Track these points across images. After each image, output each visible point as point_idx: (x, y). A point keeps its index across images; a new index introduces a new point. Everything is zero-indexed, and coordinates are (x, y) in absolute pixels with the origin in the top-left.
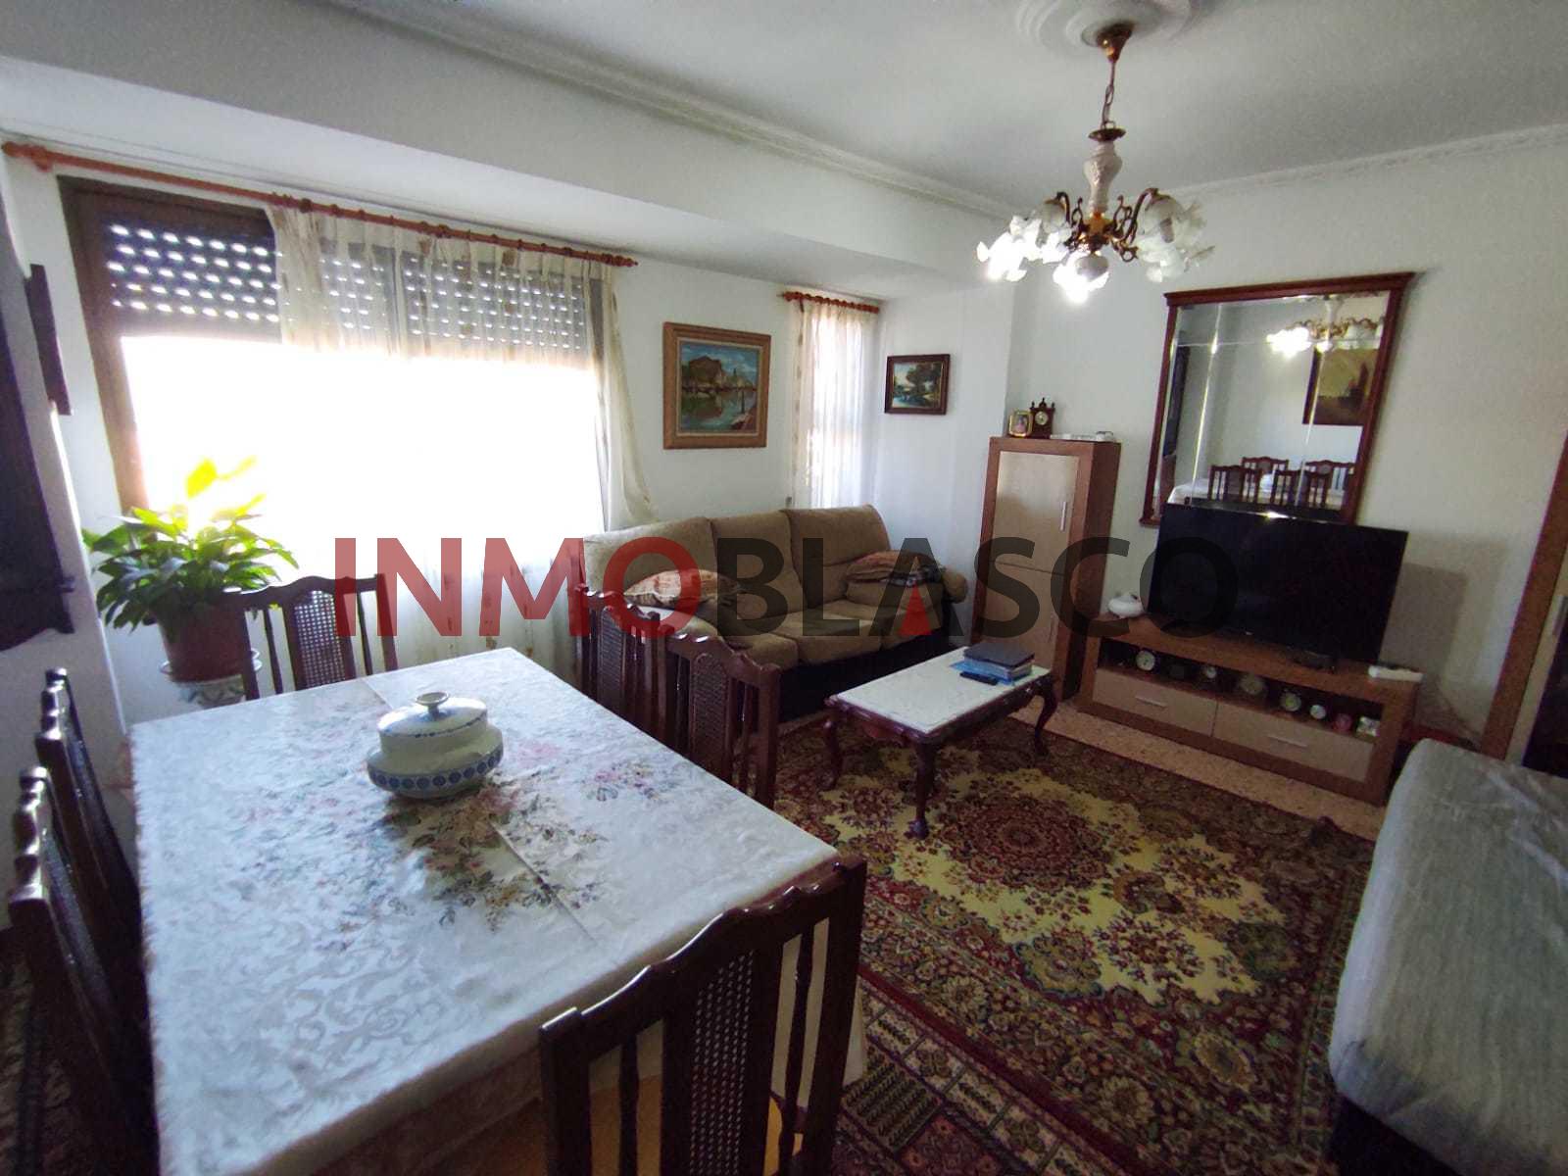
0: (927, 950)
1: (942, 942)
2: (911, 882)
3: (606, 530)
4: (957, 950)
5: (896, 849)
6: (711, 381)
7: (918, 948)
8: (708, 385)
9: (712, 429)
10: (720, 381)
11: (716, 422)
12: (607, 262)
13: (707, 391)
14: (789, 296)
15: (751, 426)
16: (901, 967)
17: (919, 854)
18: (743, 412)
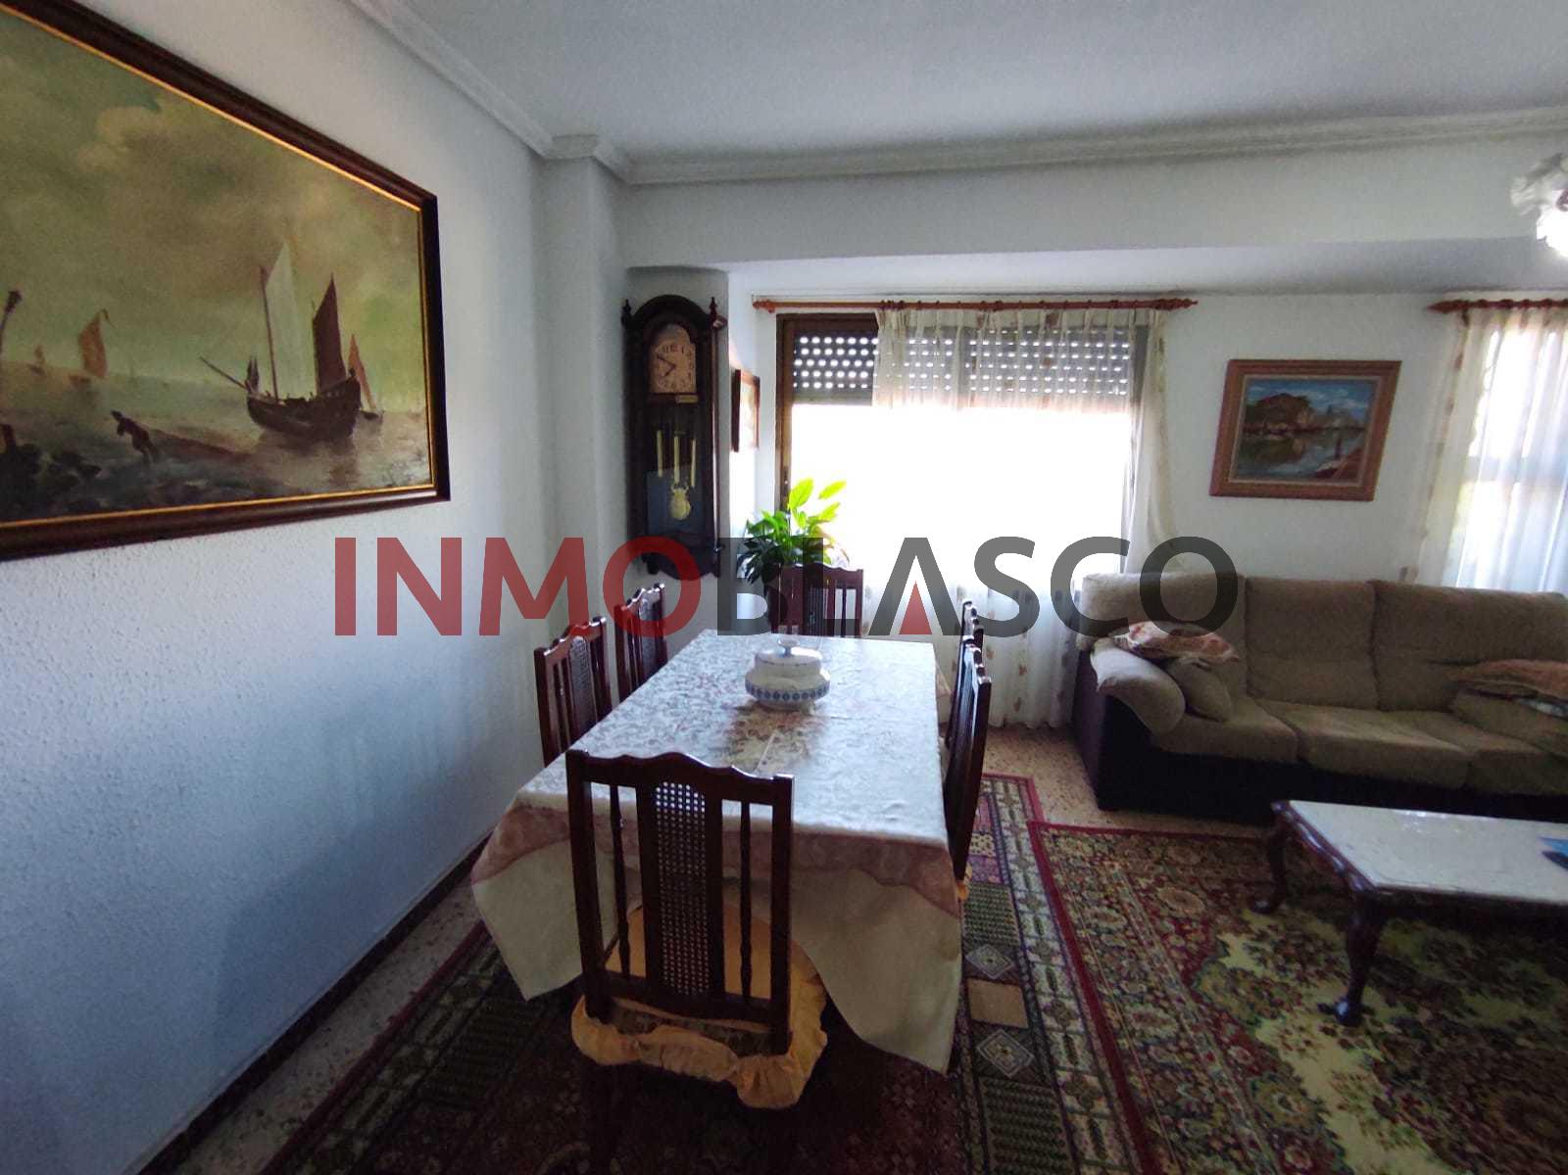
0: (1219, 1115)
1: (1248, 1123)
2: (1272, 1050)
3: (1122, 571)
4: (1263, 1144)
5: (1290, 1010)
6: (1290, 420)
7: (1209, 1105)
8: (1284, 426)
9: (1284, 477)
10: (1302, 420)
11: (1288, 468)
12: (1157, 308)
13: (1282, 432)
14: (1444, 308)
15: (1349, 474)
16: (1166, 1104)
17: (1322, 1035)
18: (1337, 457)
